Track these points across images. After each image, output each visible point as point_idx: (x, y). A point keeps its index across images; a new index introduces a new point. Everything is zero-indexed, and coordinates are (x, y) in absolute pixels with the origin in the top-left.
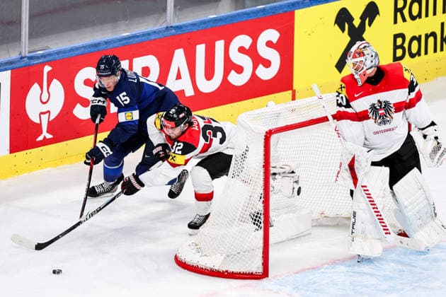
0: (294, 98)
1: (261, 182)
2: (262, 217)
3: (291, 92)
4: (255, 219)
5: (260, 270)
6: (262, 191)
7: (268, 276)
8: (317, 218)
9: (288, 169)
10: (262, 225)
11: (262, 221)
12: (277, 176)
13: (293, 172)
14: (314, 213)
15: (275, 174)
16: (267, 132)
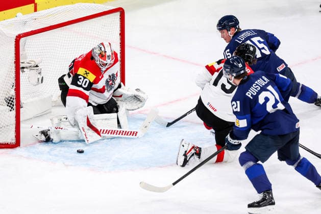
0: (36, 10)
1: (13, 75)
2: (14, 101)
3: (33, 5)
4: (9, 102)
5: (14, 141)
6: (14, 82)
7: (20, 146)
8: (55, 100)
9: (33, 64)
10: (14, 107)
11: (14, 104)
12: (25, 70)
13: (37, 66)
14: (54, 97)
15: (23, 68)
16: (17, 37)
